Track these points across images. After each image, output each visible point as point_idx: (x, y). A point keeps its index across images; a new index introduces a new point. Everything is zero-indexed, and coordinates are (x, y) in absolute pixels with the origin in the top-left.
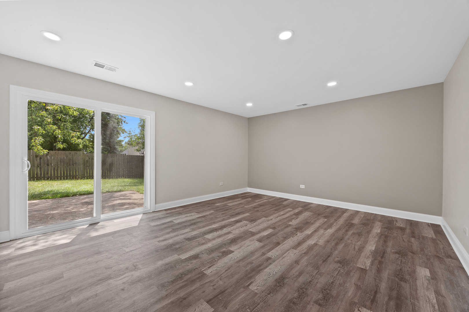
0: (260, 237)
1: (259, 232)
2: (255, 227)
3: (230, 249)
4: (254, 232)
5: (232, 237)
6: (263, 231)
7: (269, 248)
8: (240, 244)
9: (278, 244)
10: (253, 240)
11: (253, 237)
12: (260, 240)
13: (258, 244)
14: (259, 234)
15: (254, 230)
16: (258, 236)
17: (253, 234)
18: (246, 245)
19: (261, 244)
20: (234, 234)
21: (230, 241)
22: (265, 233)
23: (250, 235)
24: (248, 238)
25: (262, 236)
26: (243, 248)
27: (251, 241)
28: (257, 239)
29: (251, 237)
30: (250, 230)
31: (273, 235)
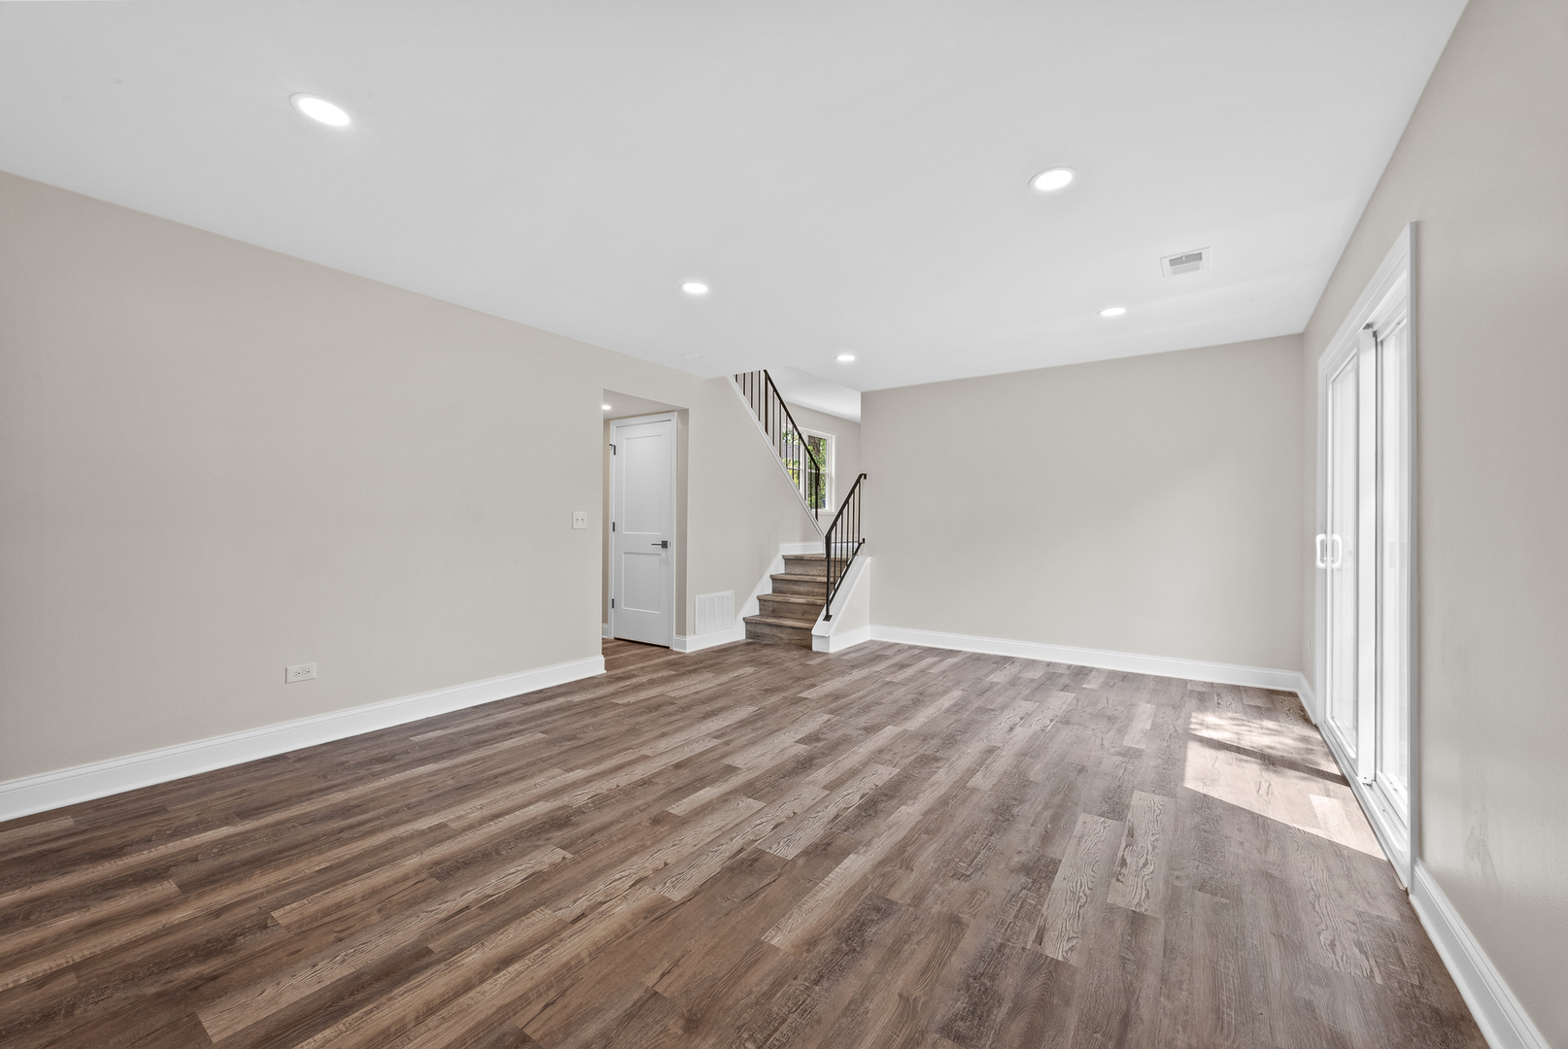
0: (726, 781)
1: (724, 799)
2: (738, 821)
3: (806, 746)
4: (744, 799)
5: (815, 774)
6: (711, 802)
7: (710, 755)
8: (785, 757)
9: (678, 766)
10: (749, 769)
11: (749, 777)
12: (731, 770)
13: (738, 760)
14: (728, 790)
15: (747, 805)
16: (735, 781)
17: (750, 789)
18: (769, 756)
19: (727, 761)
20: (813, 783)
21: (815, 762)
22: (707, 794)
23: (758, 785)
24: (764, 774)
25: (718, 784)
26: (777, 750)
27: (756, 767)
28: (739, 772)
29: (757, 779)
30: (759, 805)
31: (680, 788)
